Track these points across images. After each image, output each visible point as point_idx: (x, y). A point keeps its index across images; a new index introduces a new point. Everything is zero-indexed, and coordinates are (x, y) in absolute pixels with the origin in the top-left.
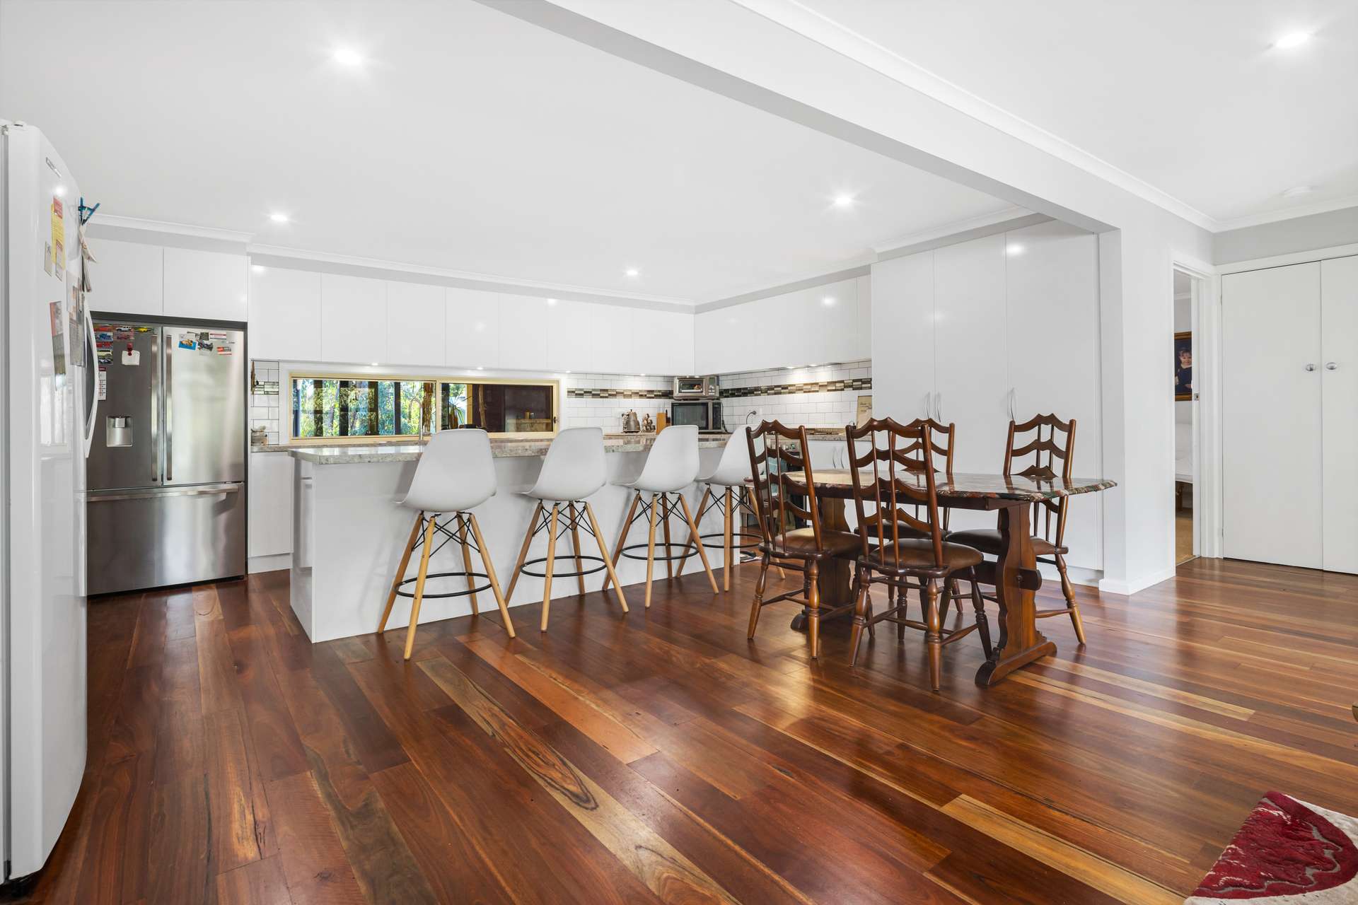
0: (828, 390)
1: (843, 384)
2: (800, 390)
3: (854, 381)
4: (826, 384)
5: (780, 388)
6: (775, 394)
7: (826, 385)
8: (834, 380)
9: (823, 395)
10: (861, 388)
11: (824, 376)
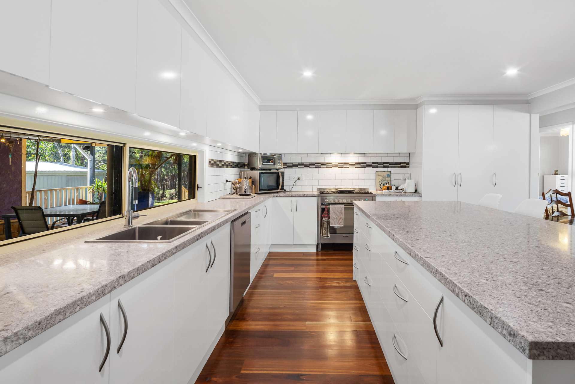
0: (356, 167)
1: (365, 164)
2: (336, 166)
3: (373, 163)
4: (355, 163)
5: (320, 165)
6: (316, 168)
7: (354, 165)
8: (360, 162)
9: (352, 170)
10: (377, 167)
11: (353, 159)
